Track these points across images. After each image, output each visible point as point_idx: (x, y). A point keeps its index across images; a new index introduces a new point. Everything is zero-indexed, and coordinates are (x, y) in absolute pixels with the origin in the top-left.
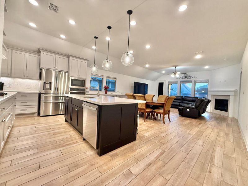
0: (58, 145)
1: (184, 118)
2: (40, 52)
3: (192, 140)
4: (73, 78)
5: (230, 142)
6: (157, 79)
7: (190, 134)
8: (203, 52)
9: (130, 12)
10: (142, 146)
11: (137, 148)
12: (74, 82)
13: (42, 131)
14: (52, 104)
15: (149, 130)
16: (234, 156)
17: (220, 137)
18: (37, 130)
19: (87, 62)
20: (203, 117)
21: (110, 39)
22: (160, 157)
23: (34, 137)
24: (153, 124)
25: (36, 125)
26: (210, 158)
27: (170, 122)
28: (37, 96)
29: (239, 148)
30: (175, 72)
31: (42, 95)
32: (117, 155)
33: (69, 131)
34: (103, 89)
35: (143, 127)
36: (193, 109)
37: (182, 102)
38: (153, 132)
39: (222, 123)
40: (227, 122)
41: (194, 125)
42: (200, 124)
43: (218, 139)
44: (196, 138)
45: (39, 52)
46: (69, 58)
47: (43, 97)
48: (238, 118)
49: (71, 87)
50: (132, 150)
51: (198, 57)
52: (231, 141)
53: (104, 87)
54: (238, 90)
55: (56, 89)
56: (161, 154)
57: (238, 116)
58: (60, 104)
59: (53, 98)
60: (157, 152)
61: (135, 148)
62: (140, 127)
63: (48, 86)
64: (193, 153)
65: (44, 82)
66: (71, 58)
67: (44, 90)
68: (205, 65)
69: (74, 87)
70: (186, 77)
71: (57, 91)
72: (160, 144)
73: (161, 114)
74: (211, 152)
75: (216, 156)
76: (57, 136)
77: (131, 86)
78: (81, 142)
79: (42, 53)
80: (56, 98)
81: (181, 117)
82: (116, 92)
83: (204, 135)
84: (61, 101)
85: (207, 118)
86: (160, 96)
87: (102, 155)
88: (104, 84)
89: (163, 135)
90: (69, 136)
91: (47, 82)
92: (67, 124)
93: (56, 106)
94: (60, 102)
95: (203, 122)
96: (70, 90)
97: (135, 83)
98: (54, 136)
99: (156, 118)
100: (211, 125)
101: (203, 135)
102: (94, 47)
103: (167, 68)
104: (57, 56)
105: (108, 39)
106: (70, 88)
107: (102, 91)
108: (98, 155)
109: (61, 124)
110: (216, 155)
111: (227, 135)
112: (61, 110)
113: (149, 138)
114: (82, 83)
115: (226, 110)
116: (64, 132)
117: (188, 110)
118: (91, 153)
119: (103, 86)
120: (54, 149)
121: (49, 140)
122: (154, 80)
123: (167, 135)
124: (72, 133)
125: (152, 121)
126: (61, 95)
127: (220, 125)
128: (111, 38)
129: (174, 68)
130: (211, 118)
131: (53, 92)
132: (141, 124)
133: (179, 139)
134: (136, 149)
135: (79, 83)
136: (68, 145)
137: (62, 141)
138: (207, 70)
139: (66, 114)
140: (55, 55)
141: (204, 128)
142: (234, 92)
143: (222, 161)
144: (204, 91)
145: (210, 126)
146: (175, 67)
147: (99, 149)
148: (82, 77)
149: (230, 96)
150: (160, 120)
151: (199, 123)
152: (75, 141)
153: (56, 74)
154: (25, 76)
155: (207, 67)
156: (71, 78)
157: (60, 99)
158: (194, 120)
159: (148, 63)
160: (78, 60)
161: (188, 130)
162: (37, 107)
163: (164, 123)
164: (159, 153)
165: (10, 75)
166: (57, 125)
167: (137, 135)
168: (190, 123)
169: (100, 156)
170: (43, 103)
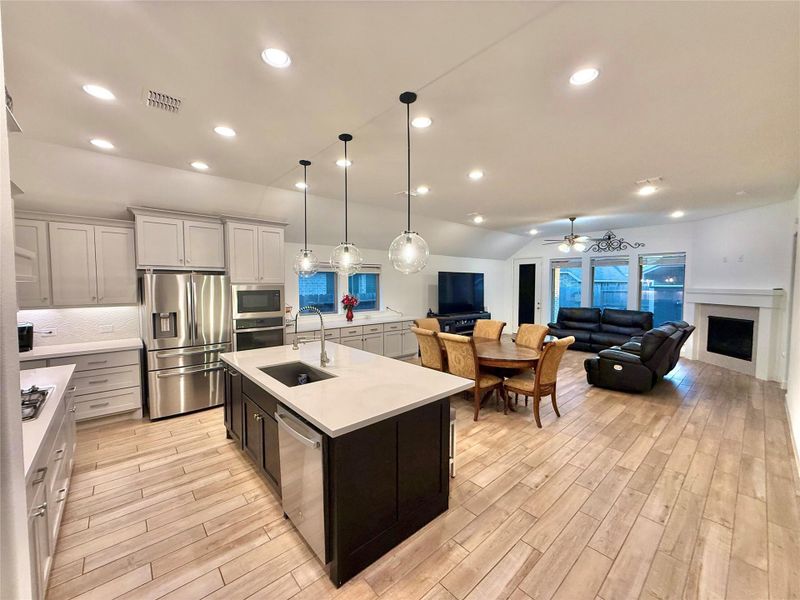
0: (210, 544)
1: (606, 394)
2: (133, 218)
3: (629, 500)
4: (243, 288)
5: (755, 498)
6: (513, 253)
7: (623, 470)
8: (661, 179)
9: (408, 98)
10: (468, 532)
11: (452, 544)
12: (246, 300)
13: (161, 487)
14: (185, 380)
15: (490, 459)
16: (763, 564)
17: (720, 476)
18: (146, 481)
19: (281, 231)
20: (669, 383)
21: (349, 163)
22: (525, 581)
23: (140, 513)
24: (504, 432)
25: (140, 460)
26: (685, 575)
27: (559, 415)
28: (136, 358)
29: (782, 526)
30: (571, 238)
31: (150, 354)
32: (391, 580)
33: (241, 481)
34: (340, 306)
35: (470, 447)
36: (635, 363)
37: (600, 330)
38: (502, 468)
39: (730, 407)
40: (750, 404)
41: (636, 425)
42: (657, 419)
43: (716, 486)
44: (641, 488)
45: (129, 217)
46: (224, 224)
47: (156, 360)
48: (786, 384)
49: (237, 316)
50: (436, 553)
51: (647, 191)
52: (759, 495)
53: (343, 301)
54: (787, 289)
55: (193, 329)
56: (530, 565)
57: (787, 379)
58: (208, 377)
59: (184, 360)
60: (514, 559)
61: (444, 543)
62: (460, 445)
63: (165, 326)
64: (632, 557)
65: (154, 315)
66: (231, 225)
67: (155, 338)
68: (672, 208)
69: (248, 316)
70: (609, 246)
71: (196, 337)
72: (525, 521)
73: (527, 394)
74: (688, 550)
75: (705, 567)
76: (204, 503)
77: (430, 287)
78: (278, 526)
79: (140, 219)
80: (195, 360)
81: (596, 390)
82: (381, 309)
83: (669, 472)
84: (211, 366)
85: (684, 390)
86: (524, 325)
87: (343, 583)
88: (343, 291)
89: (536, 478)
90: (243, 502)
91: (162, 315)
92: (233, 450)
93: (198, 381)
94: (208, 371)
95: (666, 409)
96: (235, 328)
97: (442, 276)
98: (195, 506)
99: (514, 400)
100: (695, 423)
101: (665, 474)
102: (301, 185)
103: (543, 222)
104: (188, 223)
105: (343, 163)
106: (235, 322)
107: (337, 312)
108: (330, 584)
109: (216, 452)
110: (705, 561)
111: (746, 463)
112: (214, 393)
113: (490, 496)
114: (271, 298)
115: (746, 354)
116: (227, 487)
117: (618, 368)
118: (311, 574)
119: (340, 298)
120: (199, 560)
121: (183, 524)
122: (504, 256)
123: (547, 477)
124: (252, 488)
125: (501, 415)
126: (211, 348)
127: (725, 419)
128: (352, 162)
129: (568, 221)
130: (695, 386)
131: (185, 343)
132: (465, 434)
133: (586, 495)
134: (450, 549)
135: (264, 301)
136: (240, 541)
137: (221, 525)
138: (679, 221)
139: (228, 404)
140: (179, 222)
141: (670, 436)
142: (771, 298)
143: (724, 587)
144: (671, 280)
145: (690, 428)
146: (572, 219)
147: (335, 562)
148: (270, 280)
149: (758, 308)
150: (525, 412)
151: (653, 415)
152: (260, 524)
153: (188, 284)
154: (94, 298)
155: (678, 214)
156: (235, 289)
157: (208, 359)
158: (637, 400)
159: (480, 214)
160: (254, 227)
161: (616, 451)
162: (138, 391)
163: (540, 426)
164: (522, 561)
165: (48, 302)
166: (205, 455)
167: (453, 485)
168: (624, 415)
169: (338, 586)
170: (158, 380)
